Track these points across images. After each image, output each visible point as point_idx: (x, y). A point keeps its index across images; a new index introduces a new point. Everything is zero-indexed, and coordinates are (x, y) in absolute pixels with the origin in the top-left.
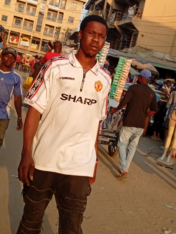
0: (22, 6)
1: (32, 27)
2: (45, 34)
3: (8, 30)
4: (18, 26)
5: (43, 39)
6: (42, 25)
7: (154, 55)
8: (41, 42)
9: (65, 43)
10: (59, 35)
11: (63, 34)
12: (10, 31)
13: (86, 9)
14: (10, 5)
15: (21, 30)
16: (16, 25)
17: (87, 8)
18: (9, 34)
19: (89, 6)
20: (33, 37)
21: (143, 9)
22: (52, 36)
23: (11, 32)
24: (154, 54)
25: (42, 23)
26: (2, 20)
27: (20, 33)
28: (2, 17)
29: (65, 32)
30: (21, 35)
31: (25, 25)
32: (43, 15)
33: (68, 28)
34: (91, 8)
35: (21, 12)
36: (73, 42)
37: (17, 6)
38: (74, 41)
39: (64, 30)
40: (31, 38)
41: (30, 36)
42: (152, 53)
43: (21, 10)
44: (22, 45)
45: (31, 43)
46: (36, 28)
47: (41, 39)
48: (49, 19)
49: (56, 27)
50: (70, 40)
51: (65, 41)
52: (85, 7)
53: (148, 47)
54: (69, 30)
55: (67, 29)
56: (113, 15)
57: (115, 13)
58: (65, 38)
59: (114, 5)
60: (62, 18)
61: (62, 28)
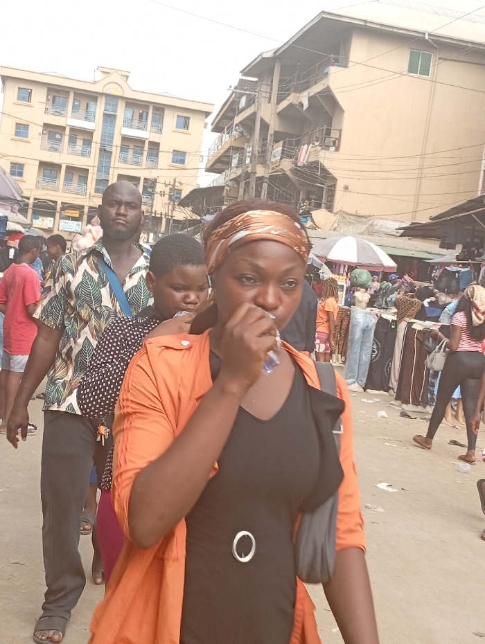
0: (58, 136)
1: (86, 184)
3: (28, 198)
4: (51, 185)
6: (108, 177)
7: (376, 228)
9: (170, 214)
10: (153, 199)
11: (163, 194)
12: (31, 201)
13: (214, 130)
14: (27, 137)
15: (60, 194)
16: (46, 184)
17: (218, 128)
18: (31, 206)
19: (221, 125)
20: (90, 207)
21: (340, 131)
23: (36, 201)
24: (376, 225)
25: (108, 173)
26: (12, 173)
27: (56, 202)
28: (12, 167)
29: (167, 190)
30: (59, 206)
31: (68, 180)
32: (111, 152)
33: (175, 179)
34: (226, 129)
35: (56, 150)
36: (189, 212)
37: (46, 137)
38: (191, 208)
39: (166, 185)
40: (86, 210)
41: (83, 207)
42: (371, 225)
43: (55, 146)
44: (65, 231)
45: (85, 222)
46: (96, 184)
48: (125, 161)
49: (145, 179)
50: (182, 208)
51: (170, 212)
52: (210, 127)
53: (361, 213)
54: (177, 184)
55: (172, 183)
56: (277, 147)
57: (281, 143)
58: (169, 204)
59: (277, 122)
60: (157, 156)
61: (160, 180)
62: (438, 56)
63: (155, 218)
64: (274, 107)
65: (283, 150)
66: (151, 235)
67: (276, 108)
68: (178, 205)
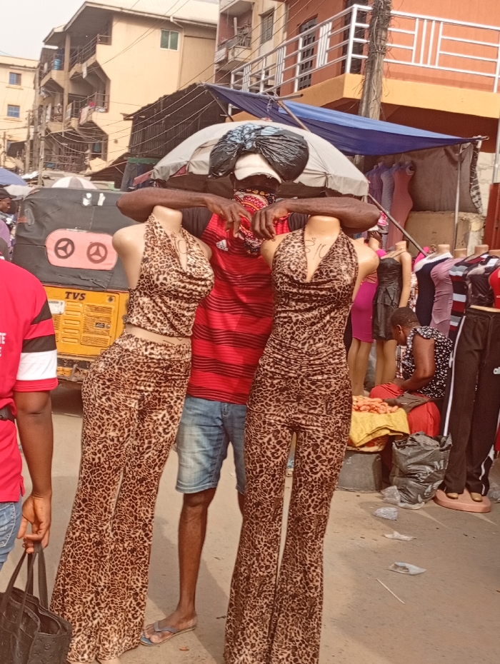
56: (69, 108)
57: (71, 104)
59: (70, 86)
62: (184, 34)
64: (66, 73)
65: (72, 110)
67: (69, 75)
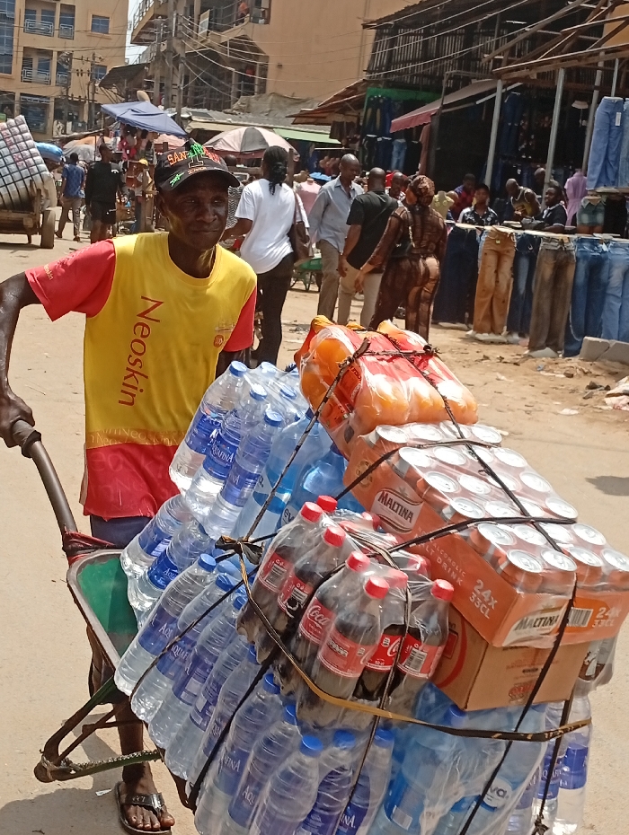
2: (27, 79)
5: (22, 94)
6: (11, 51)
8: (17, 106)
9: (90, 98)
10: (69, 79)
11: (80, 73)
22: (48, 83)
25: (12, 46)
29: (88, 66)
32: (13, 19)
33: (94, 53)
36: (114, 96)
39: (83, 62)
47: (17, 96)
48: (32, 30)
49: (59, 53)
50: (105, 91)
51: (90, 94)
54: (97, 60)
55: (91, 59)
56: (204, 18)
58: (89, 84)
60: (72, 22)
61: (76, 55)
63: (73, 102)
66: (69, 124)
68: (100, 86)
